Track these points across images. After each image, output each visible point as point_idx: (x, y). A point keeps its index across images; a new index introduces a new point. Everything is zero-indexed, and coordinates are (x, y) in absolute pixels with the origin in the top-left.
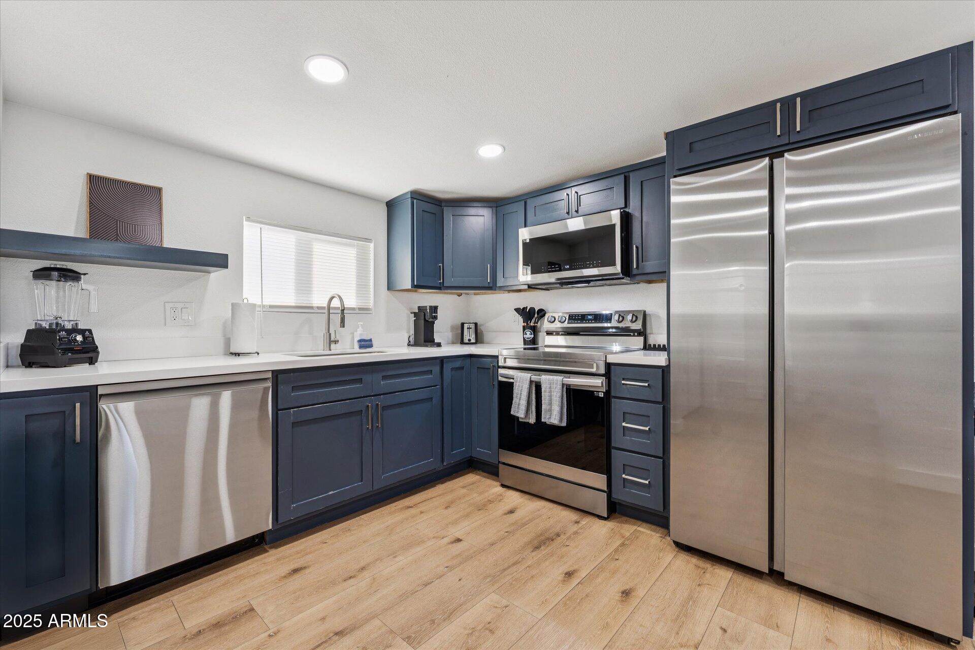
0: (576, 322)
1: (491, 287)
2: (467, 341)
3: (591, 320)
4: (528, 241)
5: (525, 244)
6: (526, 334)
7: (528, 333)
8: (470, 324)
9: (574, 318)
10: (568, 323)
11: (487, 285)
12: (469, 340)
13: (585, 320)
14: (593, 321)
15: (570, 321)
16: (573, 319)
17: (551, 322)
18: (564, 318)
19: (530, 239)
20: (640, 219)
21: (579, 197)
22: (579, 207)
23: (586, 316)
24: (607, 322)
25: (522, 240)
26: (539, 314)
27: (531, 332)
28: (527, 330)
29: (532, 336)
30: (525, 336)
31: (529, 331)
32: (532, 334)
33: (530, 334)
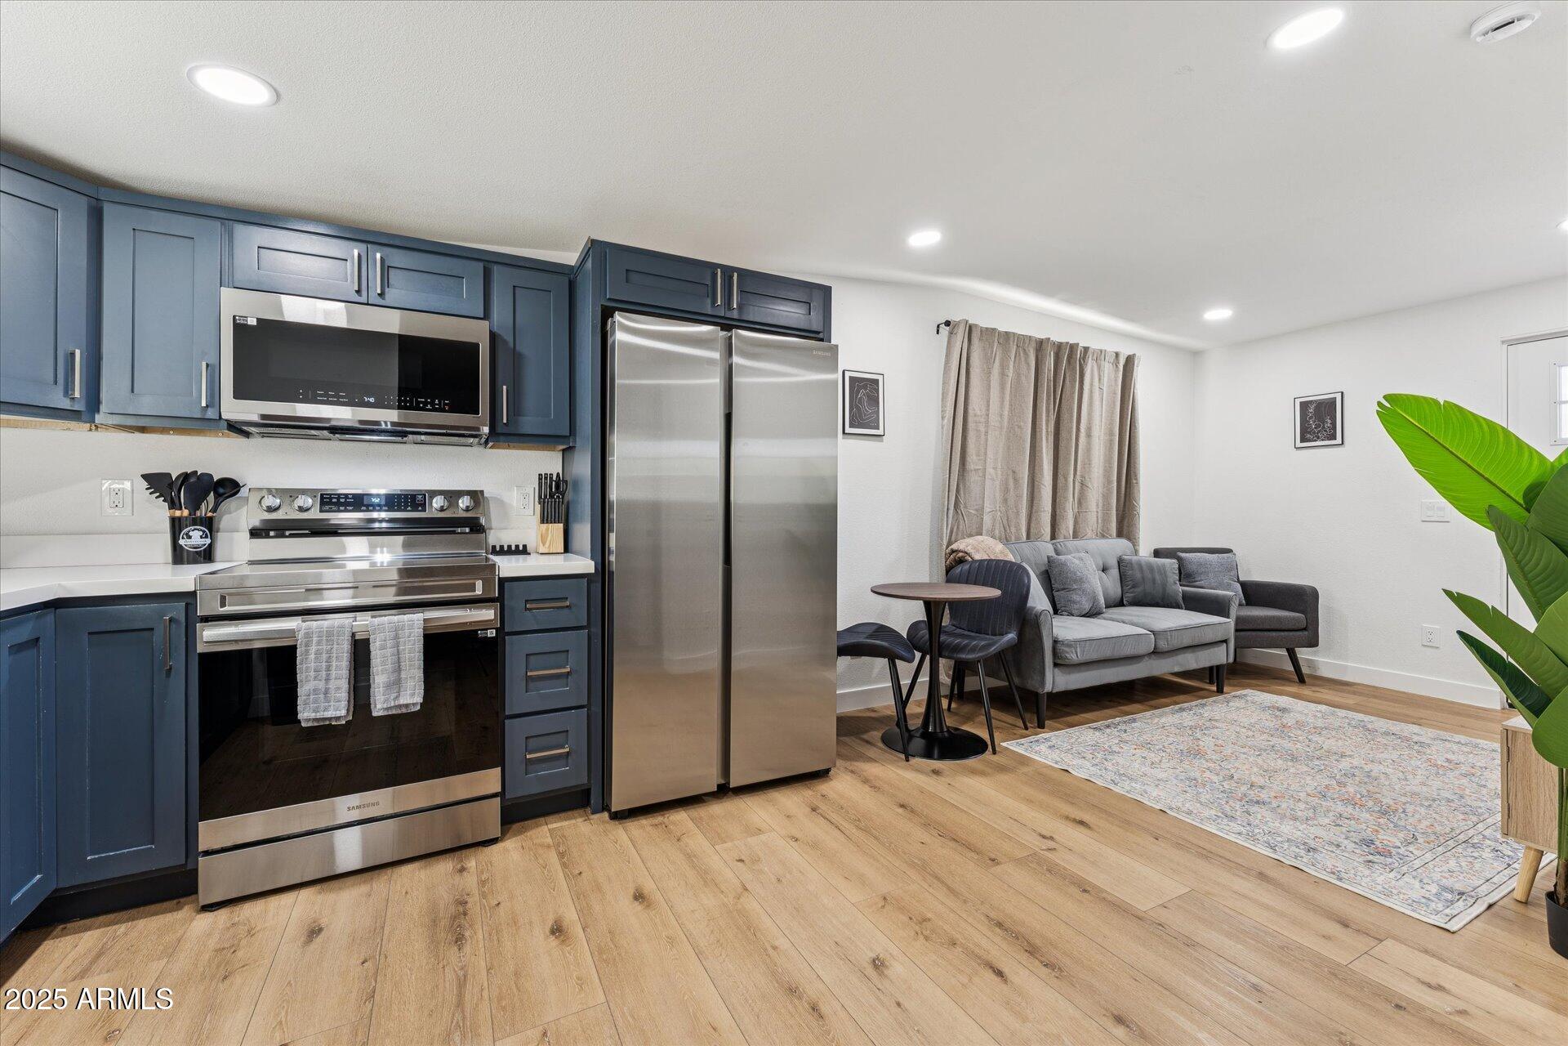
0: (342, 508)
1: (80, 412)
3: (379, 505)
5: (240, 329)
6: (190, 537)
7: (196, 535)
9: (335, 500)
10: (321, 511)
13: (365, 506)
14: (385, 508)
15: (327, 507)
16: (334, 504)
17: (270, 509)
18: (310, 500)
19: (259, 320)
20: (512, 346)
21: (386, 269)
22: (387, 290)
23: (365, 497)
24: (415, 509)
25: (234, 317)
26: (221, 490)
27: (204, 532)
28: (193, 528)
29: (208, 541)
30: (182, 542)
31: (198, 530)
32: (206, 537)
33: (201, 537)
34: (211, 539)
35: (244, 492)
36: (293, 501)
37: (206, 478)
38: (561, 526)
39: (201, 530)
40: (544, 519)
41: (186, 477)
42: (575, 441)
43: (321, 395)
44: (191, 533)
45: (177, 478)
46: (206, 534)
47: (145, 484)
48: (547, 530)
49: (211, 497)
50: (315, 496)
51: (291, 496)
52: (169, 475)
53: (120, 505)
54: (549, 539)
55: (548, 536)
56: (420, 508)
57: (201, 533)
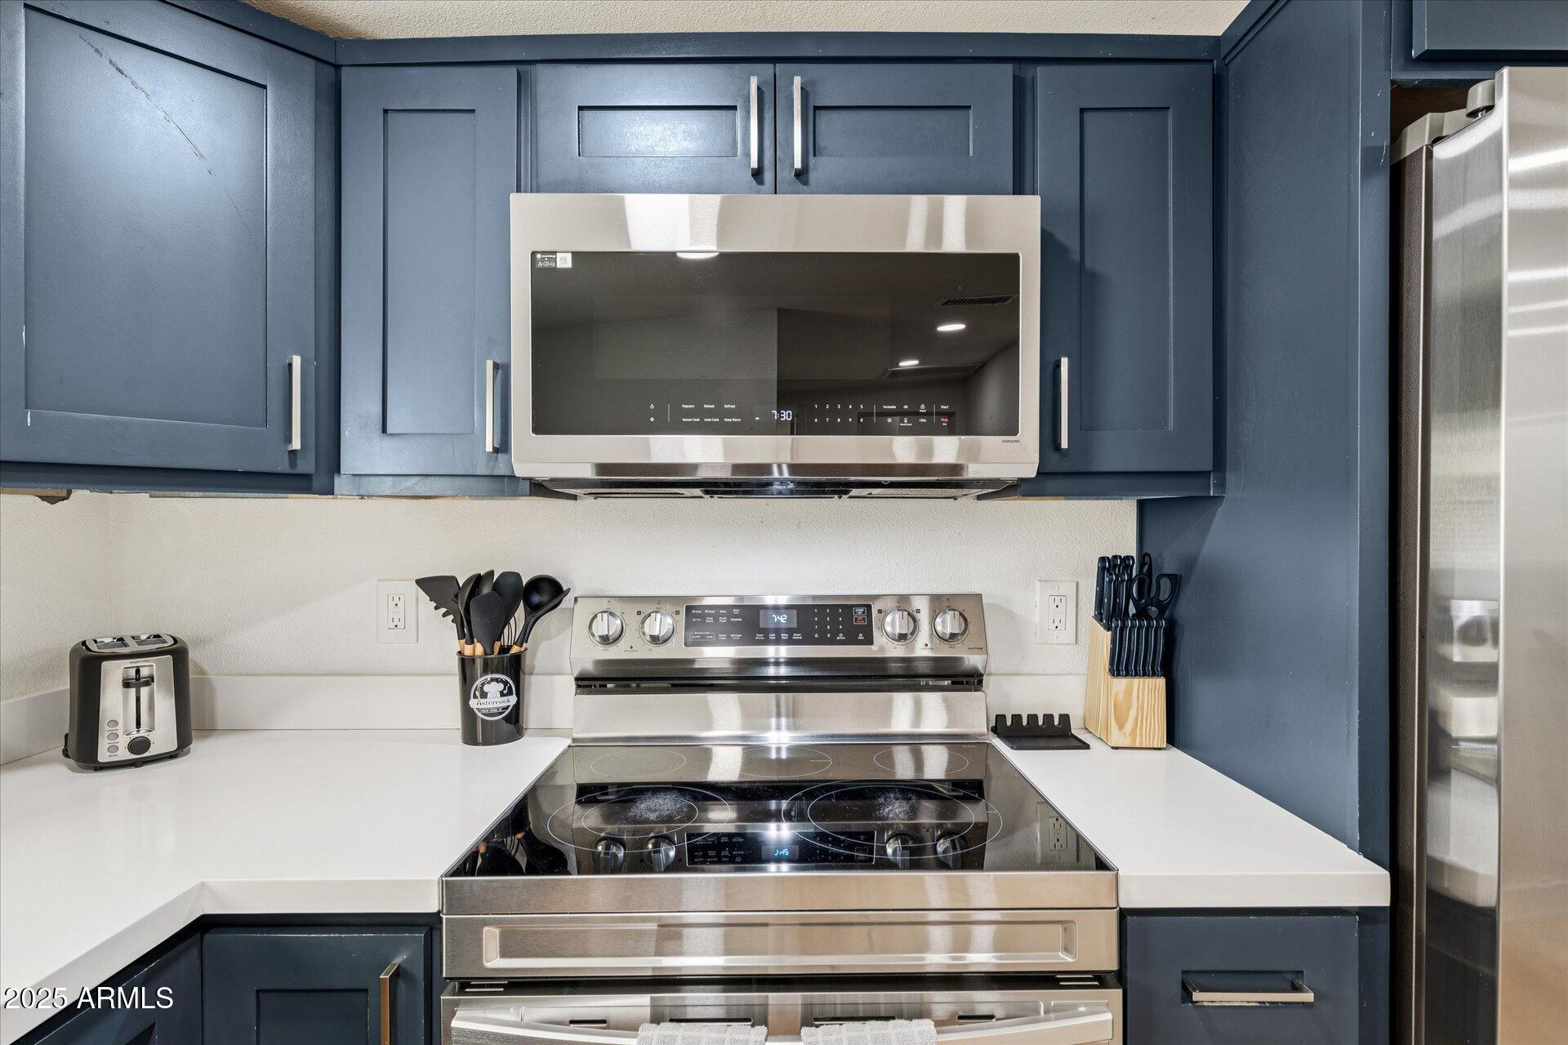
0: (722, 637)
1: (306, 477)
2: (124, 754)
3: (778, 631)
4: (565, 261)
5: (543, 277)
6: (484, 695)
7: (494, 689)
8: (139, 662)
9: (710, 620)
10: (687, 642)
11: (283, 467)
12: (139, 745)
13: (761, 632)
14: (798, 636)
15: (696, 634)
16: (707, 627)
17: (606, 640)
18: (669, 620)
19: (576, 255)
20: (1077, 257)
21: (813, 111)
22: (812, 160)
23: (762, 612)
24: (851, 640)
25: (534, 254)
26: (536, 599)
27: (505, 683)
28: (489, 677)
29: (513, 699)
30: (473, 703)
31: (497, 680)
32: (510, 693)
33: (502, 694)
34: (518, 695)
35: (567, 602)
36: (643, 622)
37: (511, 580)
38: (1160, 683)
39: (501, 681)
40: (1121, 665)
41: (477, 581)
42: (1221, 485)
43: (689, 413)
44: (486, 688)
45: (467, 583)
46: (510, 687)
47: (424, 597)
48: (1129, 692)
49: (520, 612)
50: (678, 613)
51: (639, 613)
52: (453, 579)
53: (401, 625)
54: (1133, 713)
55: (1130, 708)
56: (861, 637)
57: (501, 686)
